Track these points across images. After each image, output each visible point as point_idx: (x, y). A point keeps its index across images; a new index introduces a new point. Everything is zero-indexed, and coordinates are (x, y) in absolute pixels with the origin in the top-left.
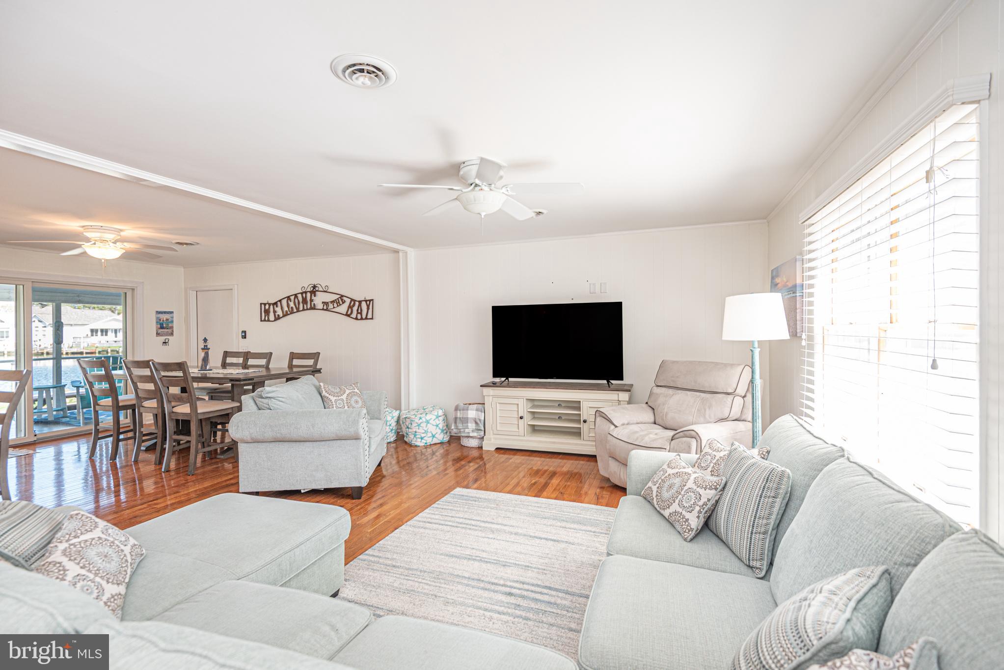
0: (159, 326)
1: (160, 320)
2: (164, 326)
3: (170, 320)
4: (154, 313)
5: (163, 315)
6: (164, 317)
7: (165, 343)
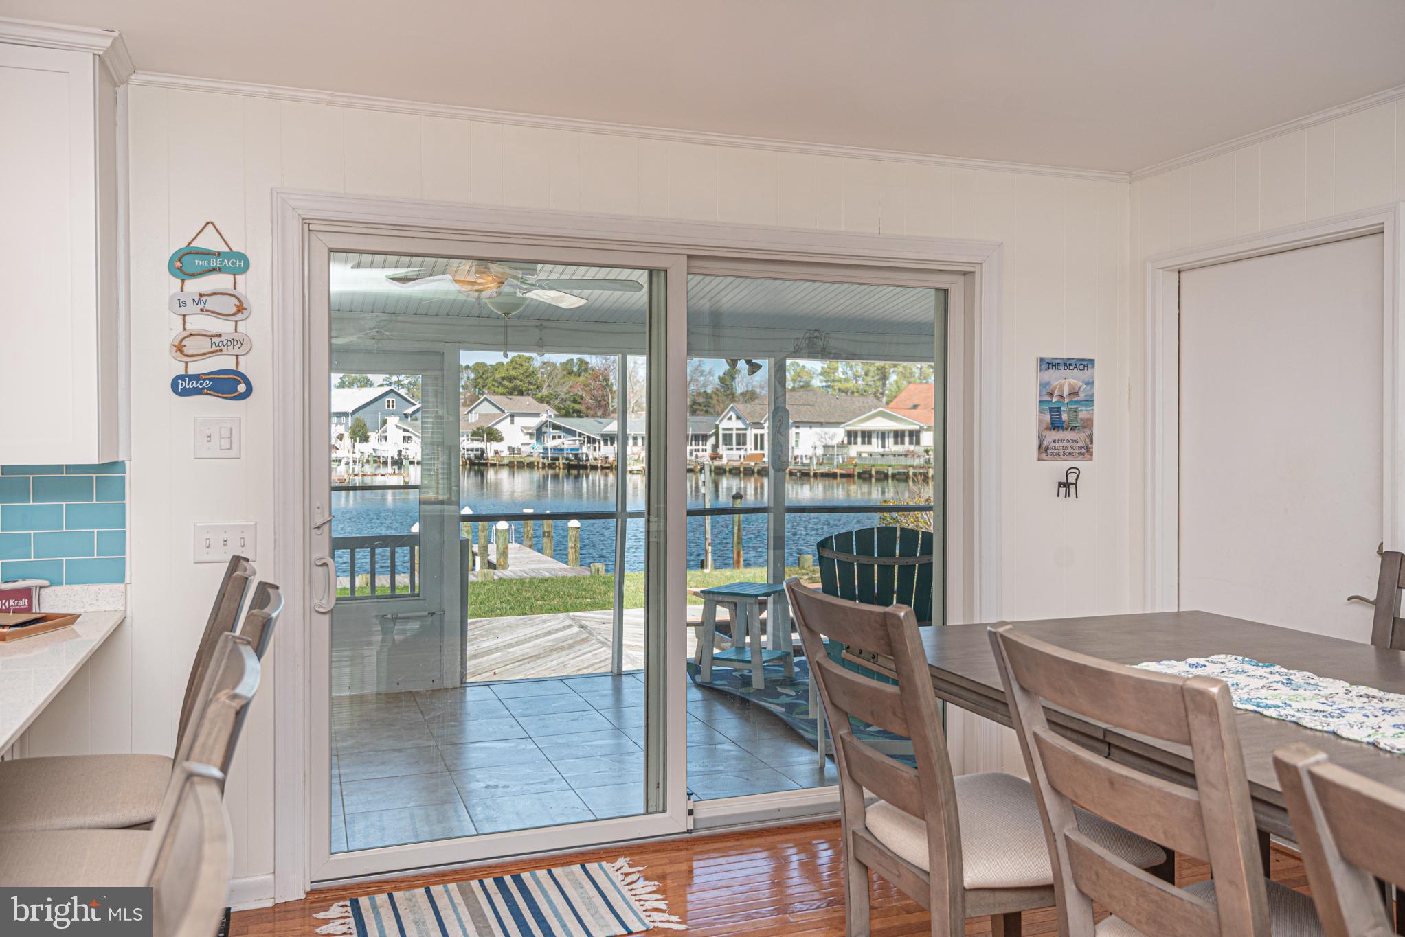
0: (1047, 418)
1: (1051, 394)
2: (1065, 417)
3: (1082, 396)
4: (1033, 366)
5: (1063, 372)
6: (1066, 380)
7: (1065, 485)
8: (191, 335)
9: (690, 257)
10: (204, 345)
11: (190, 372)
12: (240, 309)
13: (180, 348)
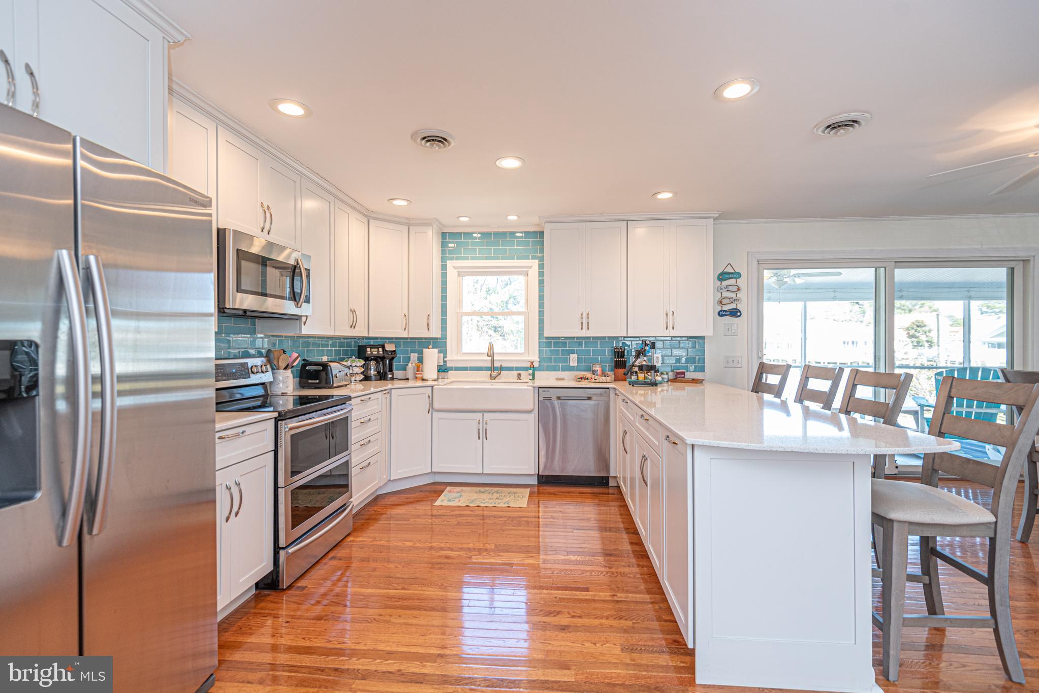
8: (724, 298)
9: (895, 262)
10: (727, 301)
11: (723, 309)
12: (739, 290)
13: (721, 302)
